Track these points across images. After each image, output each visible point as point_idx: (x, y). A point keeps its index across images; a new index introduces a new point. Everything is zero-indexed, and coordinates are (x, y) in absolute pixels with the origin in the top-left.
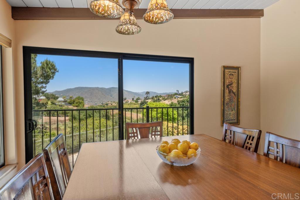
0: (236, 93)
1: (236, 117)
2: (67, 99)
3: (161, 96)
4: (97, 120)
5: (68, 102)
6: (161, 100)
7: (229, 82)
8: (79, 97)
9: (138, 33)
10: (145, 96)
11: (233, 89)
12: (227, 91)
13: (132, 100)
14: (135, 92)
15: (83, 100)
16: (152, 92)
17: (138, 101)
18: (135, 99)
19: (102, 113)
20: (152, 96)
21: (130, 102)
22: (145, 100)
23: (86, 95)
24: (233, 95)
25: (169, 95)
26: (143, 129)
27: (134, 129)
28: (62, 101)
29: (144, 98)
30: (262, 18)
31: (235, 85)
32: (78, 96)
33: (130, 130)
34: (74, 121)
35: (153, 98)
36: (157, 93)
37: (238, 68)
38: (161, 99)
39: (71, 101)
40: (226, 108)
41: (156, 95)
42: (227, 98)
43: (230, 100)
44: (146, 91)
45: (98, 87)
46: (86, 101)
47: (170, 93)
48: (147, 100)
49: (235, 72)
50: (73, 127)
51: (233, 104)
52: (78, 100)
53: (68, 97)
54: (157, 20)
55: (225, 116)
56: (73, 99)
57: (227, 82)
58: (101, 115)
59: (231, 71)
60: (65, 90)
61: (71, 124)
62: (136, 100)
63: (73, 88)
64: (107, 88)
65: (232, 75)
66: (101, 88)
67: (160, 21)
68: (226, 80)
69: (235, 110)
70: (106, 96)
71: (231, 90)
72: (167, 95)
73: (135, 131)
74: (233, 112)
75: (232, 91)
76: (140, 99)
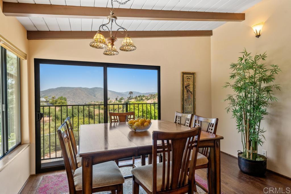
0: (192, 92)
1: (192, 110)
2: (49, 99)
3: (144, 96)
4: (81, 119)
5: (50, 102)
6: (144, 100)
7: (187, 84)
8: (62, 97)
9: (117, 54)
10: (129, 96)
11: (191, 89)
12: (185, 91)
13: (115, 100)
14: (118, 92)
15: (65, 100)
16: (135, 92)
17: (122, 101)
18: (118, 99)
19: (86, 113)
20: (136, 96)
21: (113, 101)
22: (128, 99)
23: (69, 95)
24: (190, 94)
25: (151, 95)
26: (122, 117)
27: (115, 117)
28: (43, 101)
29: (128, 98)
30: (211, 37)
31: (191, 86)
32: (60, 96)
33: (113, 117)
34: (57, 121)
35: (136, 98)
36: (140, 93)
37: (193, 74)
38: (144, 98)
39: (54, 101)
40: (185, 104)
41: (139, 95)
42: (185, 96)
43: (188, 97)
44: (129, 91)
45: (80, 88)
46: (69, 101)
47: (152, 93)
48: (131, 99)
49: (192, 77)
50: (56, 127)
51: (191, 100)
52: (61, 101)
53: (51, 98)
54: (128, 49)
55: (184, 109)
56: (55, 99)
57: (185, 84)
58: (85, 115)
59: (189, 76)
60: (47, 90)
61: (54, 124)
62: (120, 99)
63: (55, 88)
64: (90, 88)
65: (189, 78)
66: (84, 88)
67: (129, 50)
68: (184, 82)
69: (192, 105)
70: (89, 96)
71: (188, 90)
72: (150, 95)
73: (116, 118)
74: (190, 106)
75: (190, 91)
76: (123, 99)
